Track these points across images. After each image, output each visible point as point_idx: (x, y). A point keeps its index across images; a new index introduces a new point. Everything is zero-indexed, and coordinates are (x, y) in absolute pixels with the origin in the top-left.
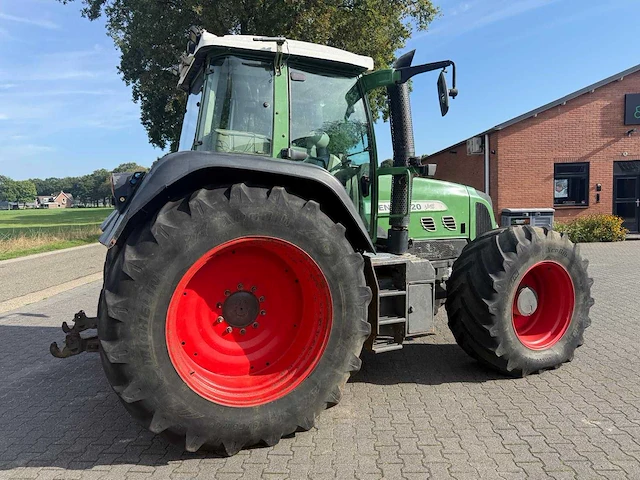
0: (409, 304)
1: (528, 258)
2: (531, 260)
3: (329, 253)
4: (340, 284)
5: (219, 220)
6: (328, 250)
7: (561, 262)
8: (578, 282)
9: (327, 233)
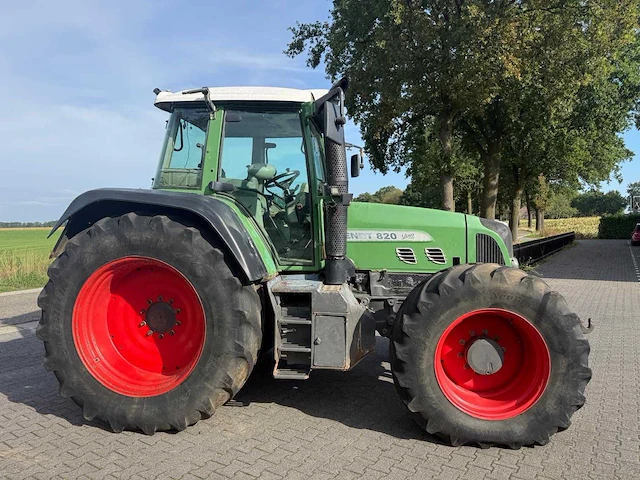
0: (315, 334)
1: (457, 301)
2: (463, 304)
3: (201, 275)
4: (213, 304)
5: (109, 241)
6: (200, 272)
7: (523, 314)
8: (556, 343)
9: (200, 257)
